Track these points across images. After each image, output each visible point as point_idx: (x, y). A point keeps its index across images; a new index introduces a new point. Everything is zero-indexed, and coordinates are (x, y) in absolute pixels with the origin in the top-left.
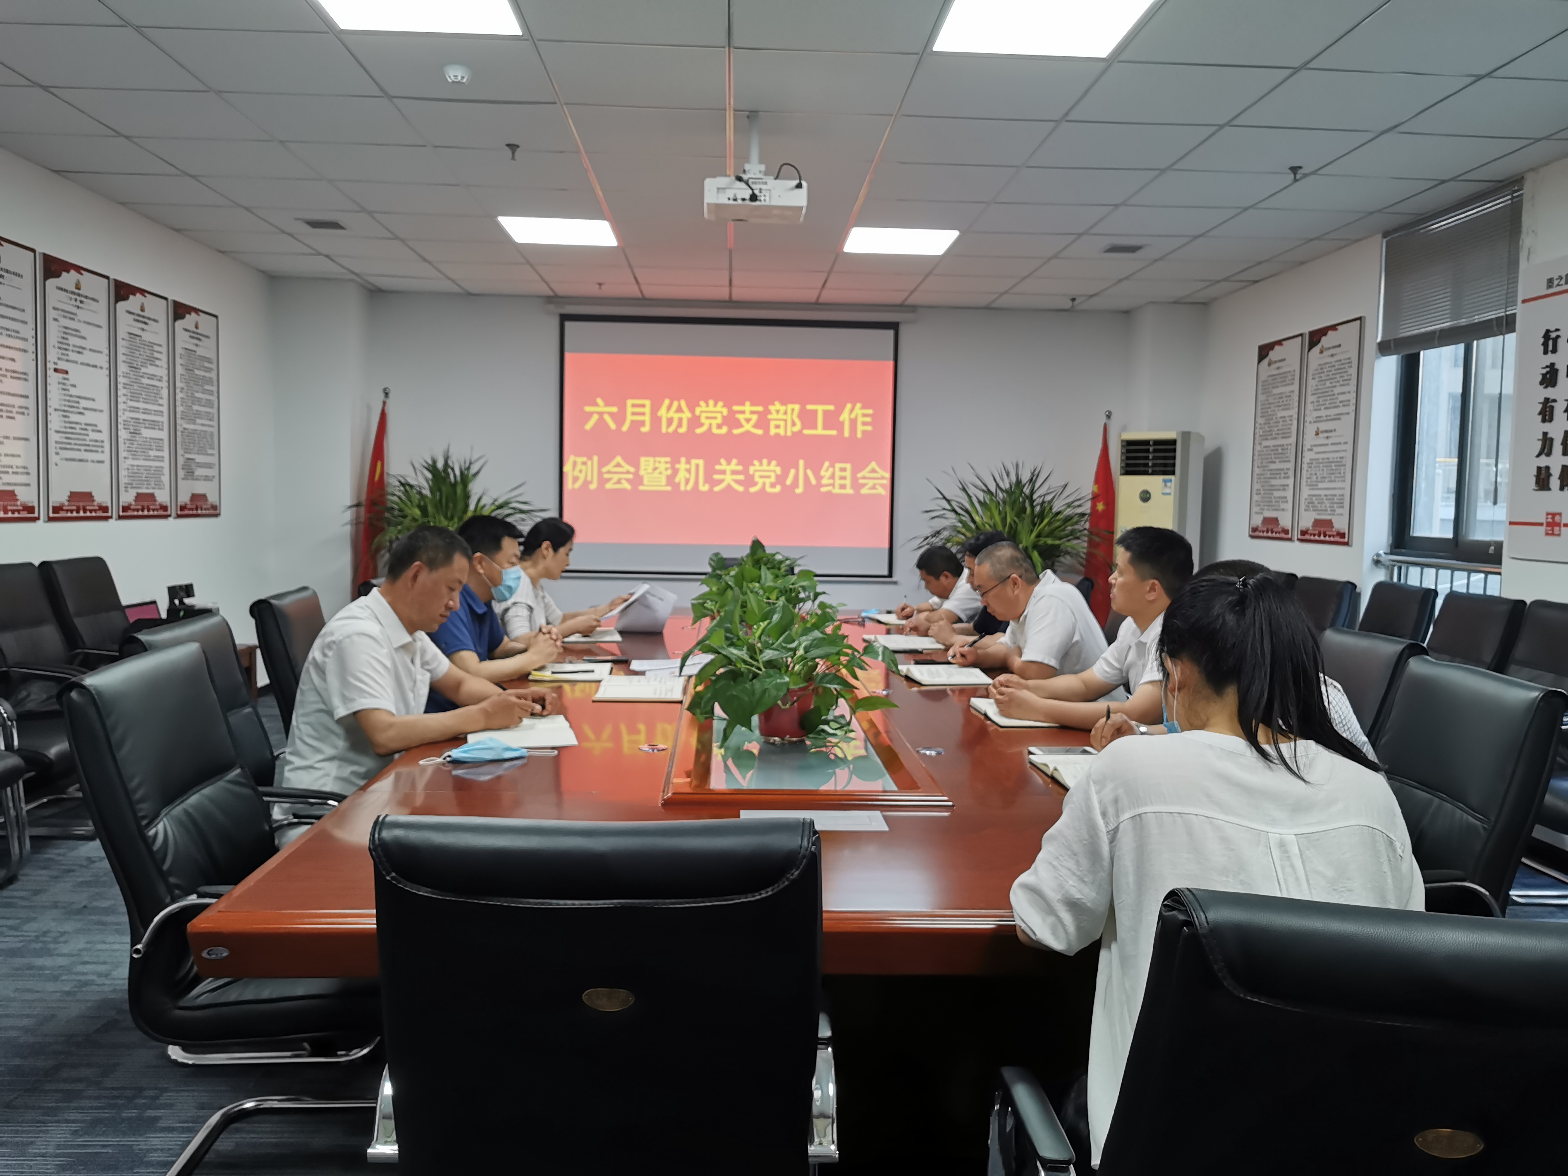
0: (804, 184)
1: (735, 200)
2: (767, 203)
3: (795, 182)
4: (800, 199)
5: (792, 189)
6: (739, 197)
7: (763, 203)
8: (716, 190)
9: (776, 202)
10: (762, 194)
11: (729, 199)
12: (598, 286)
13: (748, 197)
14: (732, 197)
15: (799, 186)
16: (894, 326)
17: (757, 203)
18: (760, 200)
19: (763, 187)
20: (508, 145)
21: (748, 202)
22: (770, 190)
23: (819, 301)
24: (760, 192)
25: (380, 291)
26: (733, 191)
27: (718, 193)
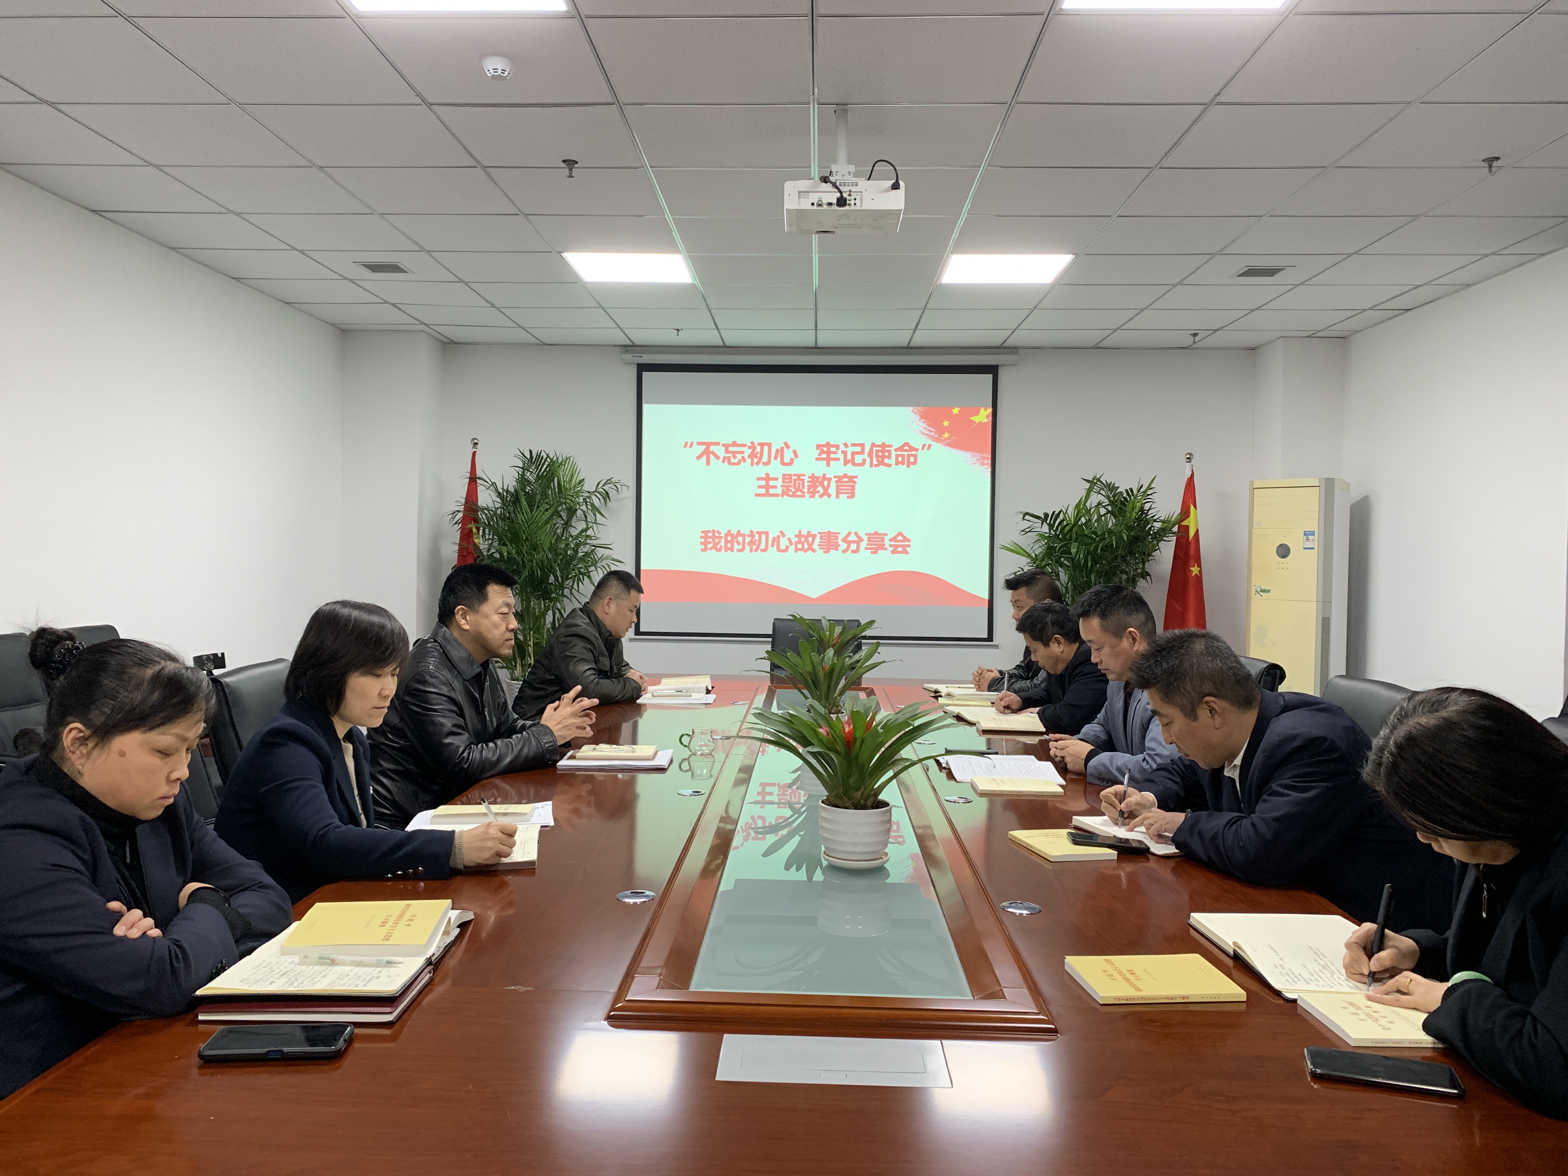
0: (902, 183)
1: (820, 205)
2: (858, 207)
3: (891, 182)
4: (896, 201)
5: (887, 191)
6: (825, 201)
7: (853, 207)
8: (796, 193)
9: (866, 207)
10: (852, 198)
11: (813, 204)
12: (676, 331)
13: (835, 201)
14: (815, 202)
15: (896, 186)
16: (992, 370)
17: (847, 208)
18: (849, 205)
19: (853, 189)
20: (564, 161)
21: (835, 207)
22: (861, 192)
23: (911, 345)
24: (850, 195)
25: (453, 343)
26: (818, 195)
27: (799, 197)
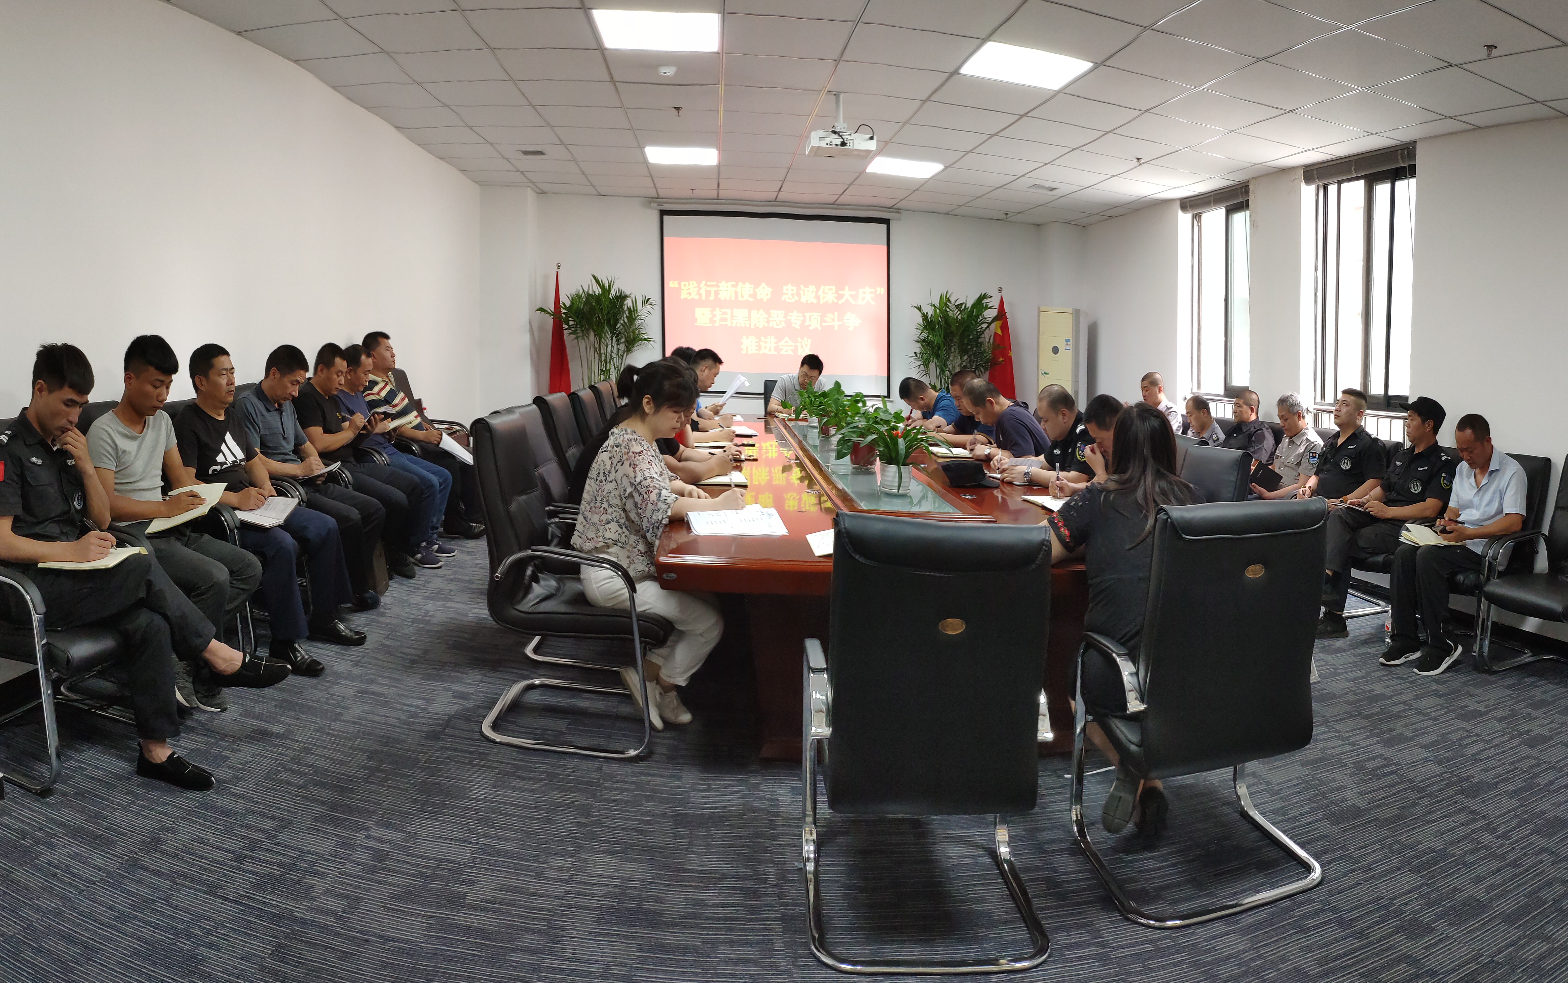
0: (875, 137)
1: (831, 145)
2: (851, 148)
3: (869, 136)
4: (872, 145)
5: (867, 140)
6: (834, 143)
7: (848, 147)
8: (818, 138)
9: (856, 147)
10: (848, 142)
12: (691, 190)
13: (839, 143)
14: (829, 143)
15: (872, 138)
16: (886, 222)
17: (845, 147)
19: (848, 137)
20: (675, 108)
21: (839, 146)
22: (853, 140)
23: (836, 203)
25: (544, 193)
26: (830, 140)
27: (820, 140)
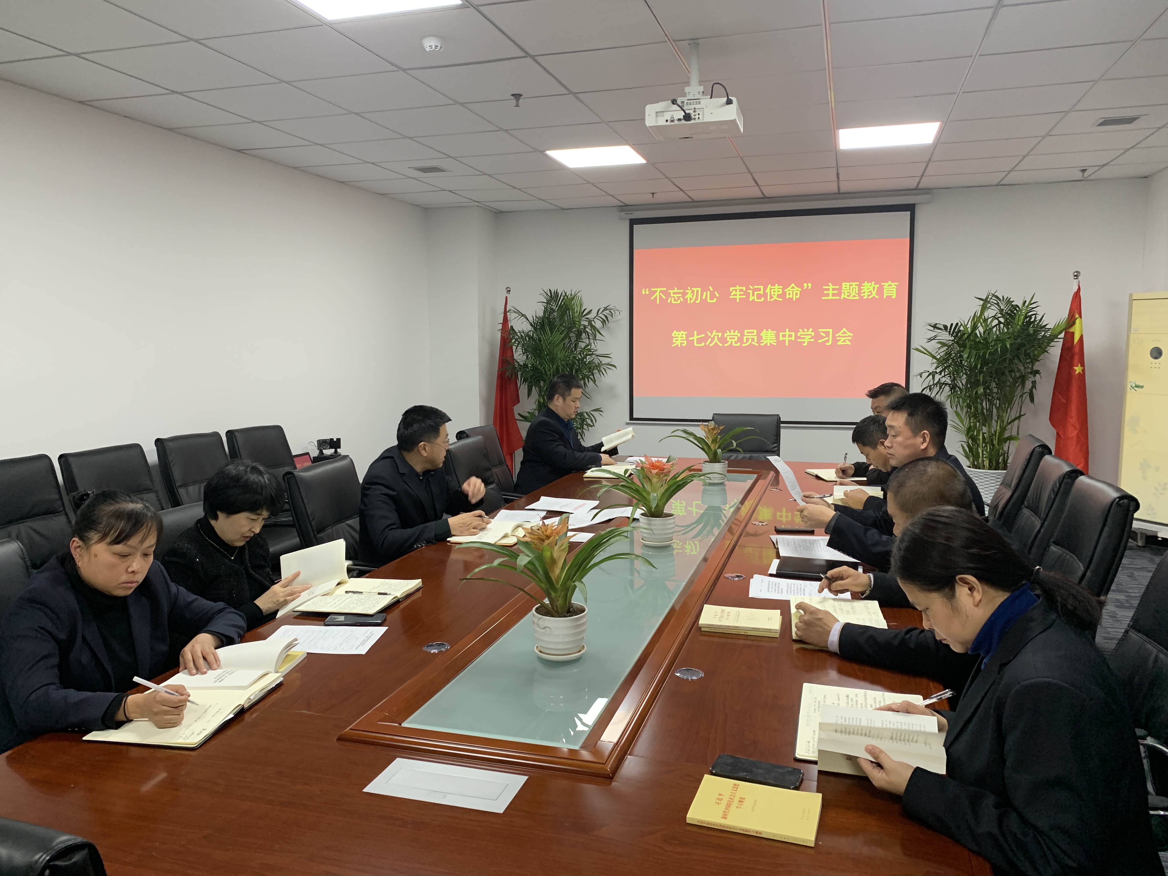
0: (734, 99)
1: (672, 121)
2: (701, 121)
3: (725, 99)
4: (731, 113)
5: (723, 106)
6: (676, 118)
7: (697, 121)
8: (655, 114)
9: (707, 120)
10: (697, 113)
11: (667, 121)
12: (651, 195)
13: (682, 118)
14: (669, 119)
15: (729, 102)
16: (911, 208)
17: (692, 122)
18: (694, 119)
19: (697, 106)
20: (513, 95)
21: (683, 122)
22: (703, 108)
23: (841, 191)
24: (695, 112)
25: (501, 212)
26: (670, 114)
27: (657, 116)
